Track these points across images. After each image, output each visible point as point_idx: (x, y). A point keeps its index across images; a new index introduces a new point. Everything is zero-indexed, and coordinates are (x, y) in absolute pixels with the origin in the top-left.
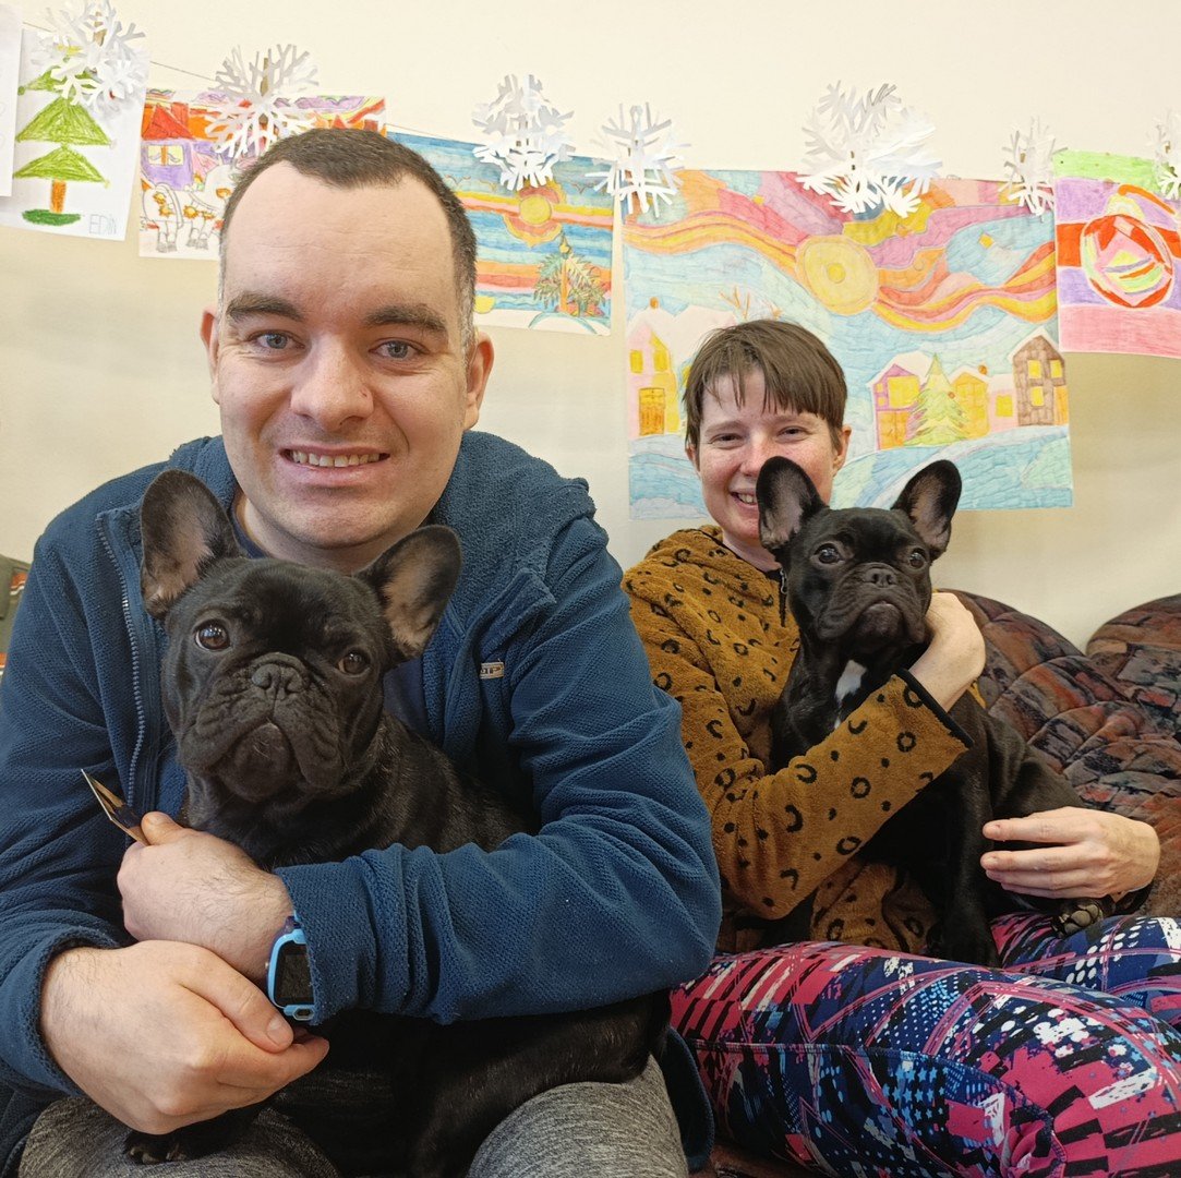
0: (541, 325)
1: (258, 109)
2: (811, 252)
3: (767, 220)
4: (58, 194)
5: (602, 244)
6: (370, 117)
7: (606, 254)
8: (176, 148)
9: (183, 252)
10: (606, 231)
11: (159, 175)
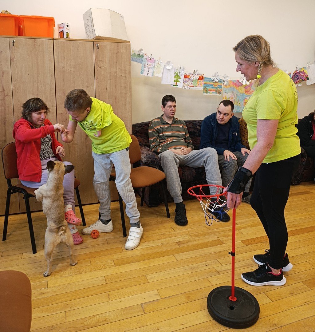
0: (216, 95)
1: (193, 75)
2: (239, 88)
3: (236, 85)
4: (176, 83)
5: (221, 87)
6: (203, 76)
7: (221, 88)
8: (186, 79)
9: (186, 89)
10: (222, 86)
11: (185, 81)
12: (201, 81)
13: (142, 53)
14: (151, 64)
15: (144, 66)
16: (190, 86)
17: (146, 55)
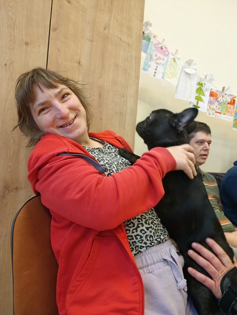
1: (222, 94)
4: (198, 103)
6: (234, 98)
8: (212, 98)
9: (211, 116)
11: (210, 102)
12: (232, 107)
13: (149, 32)
14: (162, 56)
15: (149, 57)
16: (216, 112)
17: (154, 37)
